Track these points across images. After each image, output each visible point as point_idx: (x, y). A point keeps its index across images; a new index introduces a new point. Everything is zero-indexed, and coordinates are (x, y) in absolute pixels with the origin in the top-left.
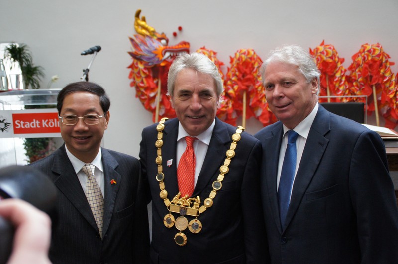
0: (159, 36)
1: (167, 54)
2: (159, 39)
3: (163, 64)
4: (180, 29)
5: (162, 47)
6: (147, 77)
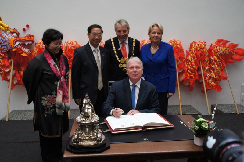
2: (12, 33)
3: (14, 50)
4: (28, 26)
5: (14, 38)
6: (3, 58)
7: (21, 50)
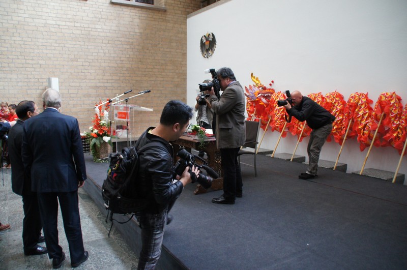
0: (259, 86)
1: (260, 95)
2: (259, 87)
3: (257, 100)
4: (273, 82)
5: (258, 91)
6: (251, 106)
7: (260, 100)
